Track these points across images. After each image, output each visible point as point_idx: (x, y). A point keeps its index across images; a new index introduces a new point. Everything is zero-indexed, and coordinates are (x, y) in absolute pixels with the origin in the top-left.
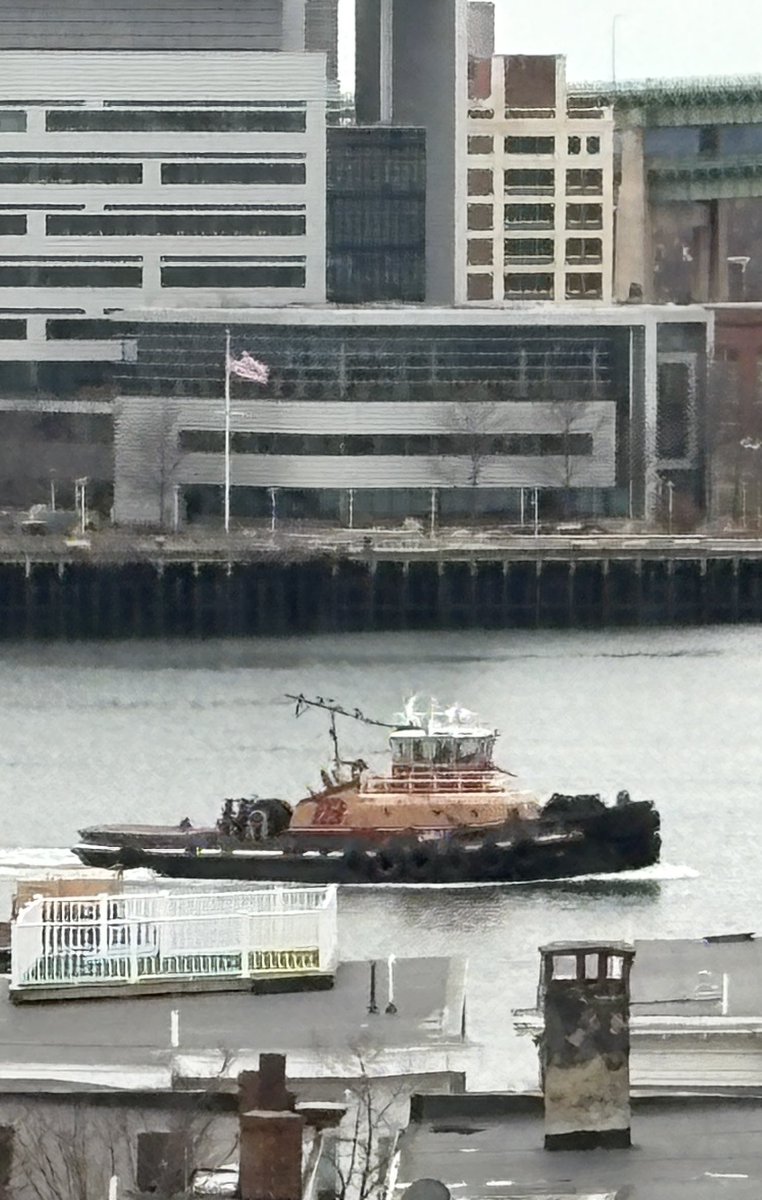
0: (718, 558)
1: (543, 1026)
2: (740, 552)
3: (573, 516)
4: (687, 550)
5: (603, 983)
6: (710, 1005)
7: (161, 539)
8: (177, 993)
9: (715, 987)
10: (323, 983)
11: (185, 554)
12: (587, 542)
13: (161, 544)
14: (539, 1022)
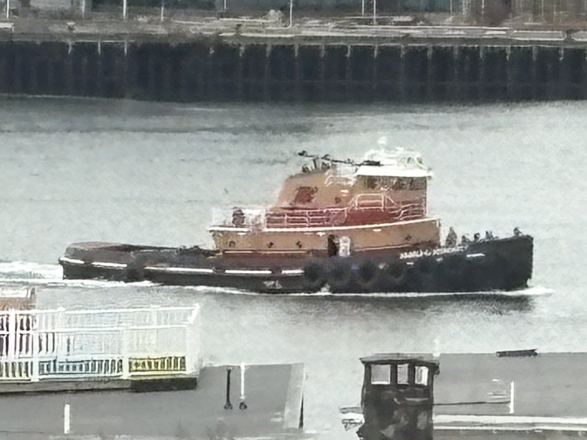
0: (522, 46)
1: (364, 422)
2: (539, 42)
3: (405, 10)
4: (495, 40)
5: (412, 387)
6: (500, 407)
7: (71, 23)
8: (72, 390)
9: (505, 392)
10: (189, 384)
11: (90, 35)
12: (415, 31)
13: (71, 29)
14: (360, 418)
